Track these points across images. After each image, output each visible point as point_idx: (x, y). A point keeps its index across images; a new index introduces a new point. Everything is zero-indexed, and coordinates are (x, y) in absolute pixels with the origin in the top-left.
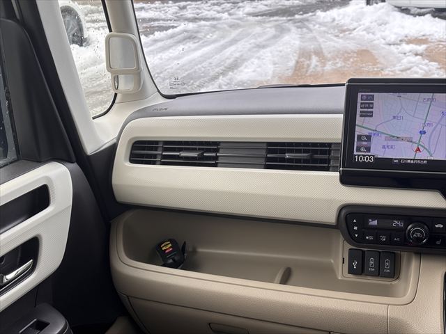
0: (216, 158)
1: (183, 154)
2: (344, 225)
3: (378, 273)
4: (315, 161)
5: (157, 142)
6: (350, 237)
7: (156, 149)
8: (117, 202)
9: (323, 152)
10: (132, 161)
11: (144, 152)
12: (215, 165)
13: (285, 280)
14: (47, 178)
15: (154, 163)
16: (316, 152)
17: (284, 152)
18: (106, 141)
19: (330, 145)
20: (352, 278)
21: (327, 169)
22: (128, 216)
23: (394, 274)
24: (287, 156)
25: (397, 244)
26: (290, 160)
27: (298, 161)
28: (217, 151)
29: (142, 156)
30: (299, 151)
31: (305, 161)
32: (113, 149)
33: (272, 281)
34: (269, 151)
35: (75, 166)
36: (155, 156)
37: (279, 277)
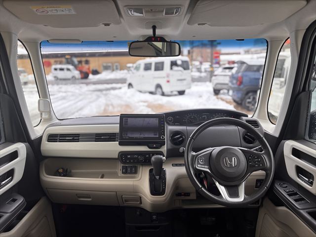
0: (78, 139)
1: (67, 138)
2: (120, 158)
3: (131, 173)
4: (111, 139)
5: (58, 135)
6: (122, 162)
7: (57, 137)
8: (42, 156)
9: (114, 136)
10: (48, 141)
11: (53, 138)
12: (78, 141)
13: (102, 177)
14: (17, 148)
15: (56, 142)
16: (111, 136)
17: (101, 136)
18: (39, 135)
19: (115, 134)
20: (123, 175)
21: (115, 141)
22: (46, 161)
23: (136, 172)
24: (102, 137)
25: (136, 162)
26: (103, 139)
27: (106, 139)
28: (79, 137)
29: (52, 139)
30: (106, 136)
31: (108, 139)
32: (41, 137)
33: (98, 178)
34: (96, 136)
35: (27, 144)
36: (57, 139)
37: (100, 177)
